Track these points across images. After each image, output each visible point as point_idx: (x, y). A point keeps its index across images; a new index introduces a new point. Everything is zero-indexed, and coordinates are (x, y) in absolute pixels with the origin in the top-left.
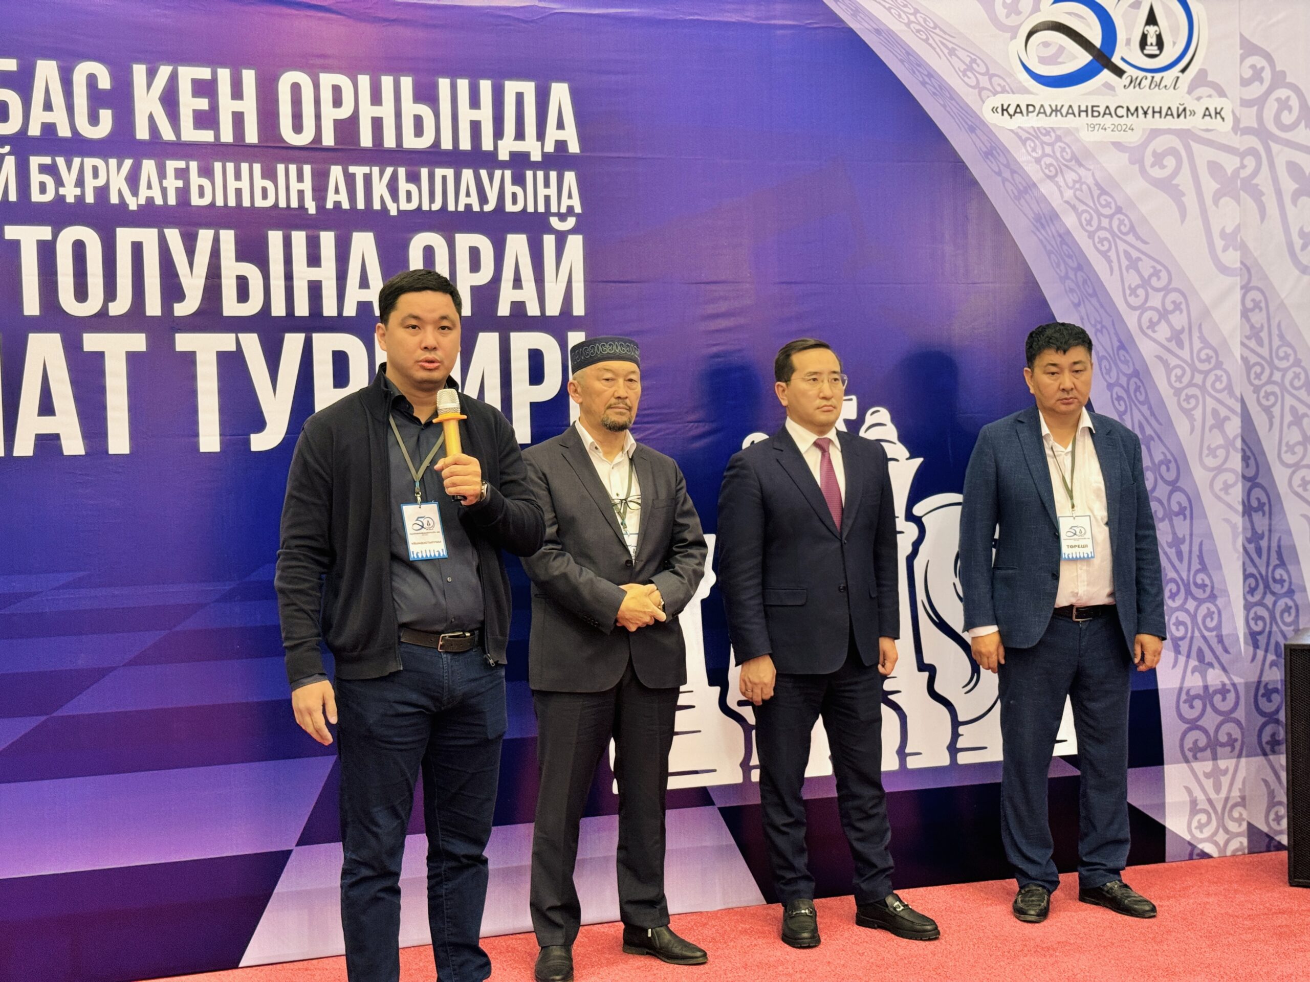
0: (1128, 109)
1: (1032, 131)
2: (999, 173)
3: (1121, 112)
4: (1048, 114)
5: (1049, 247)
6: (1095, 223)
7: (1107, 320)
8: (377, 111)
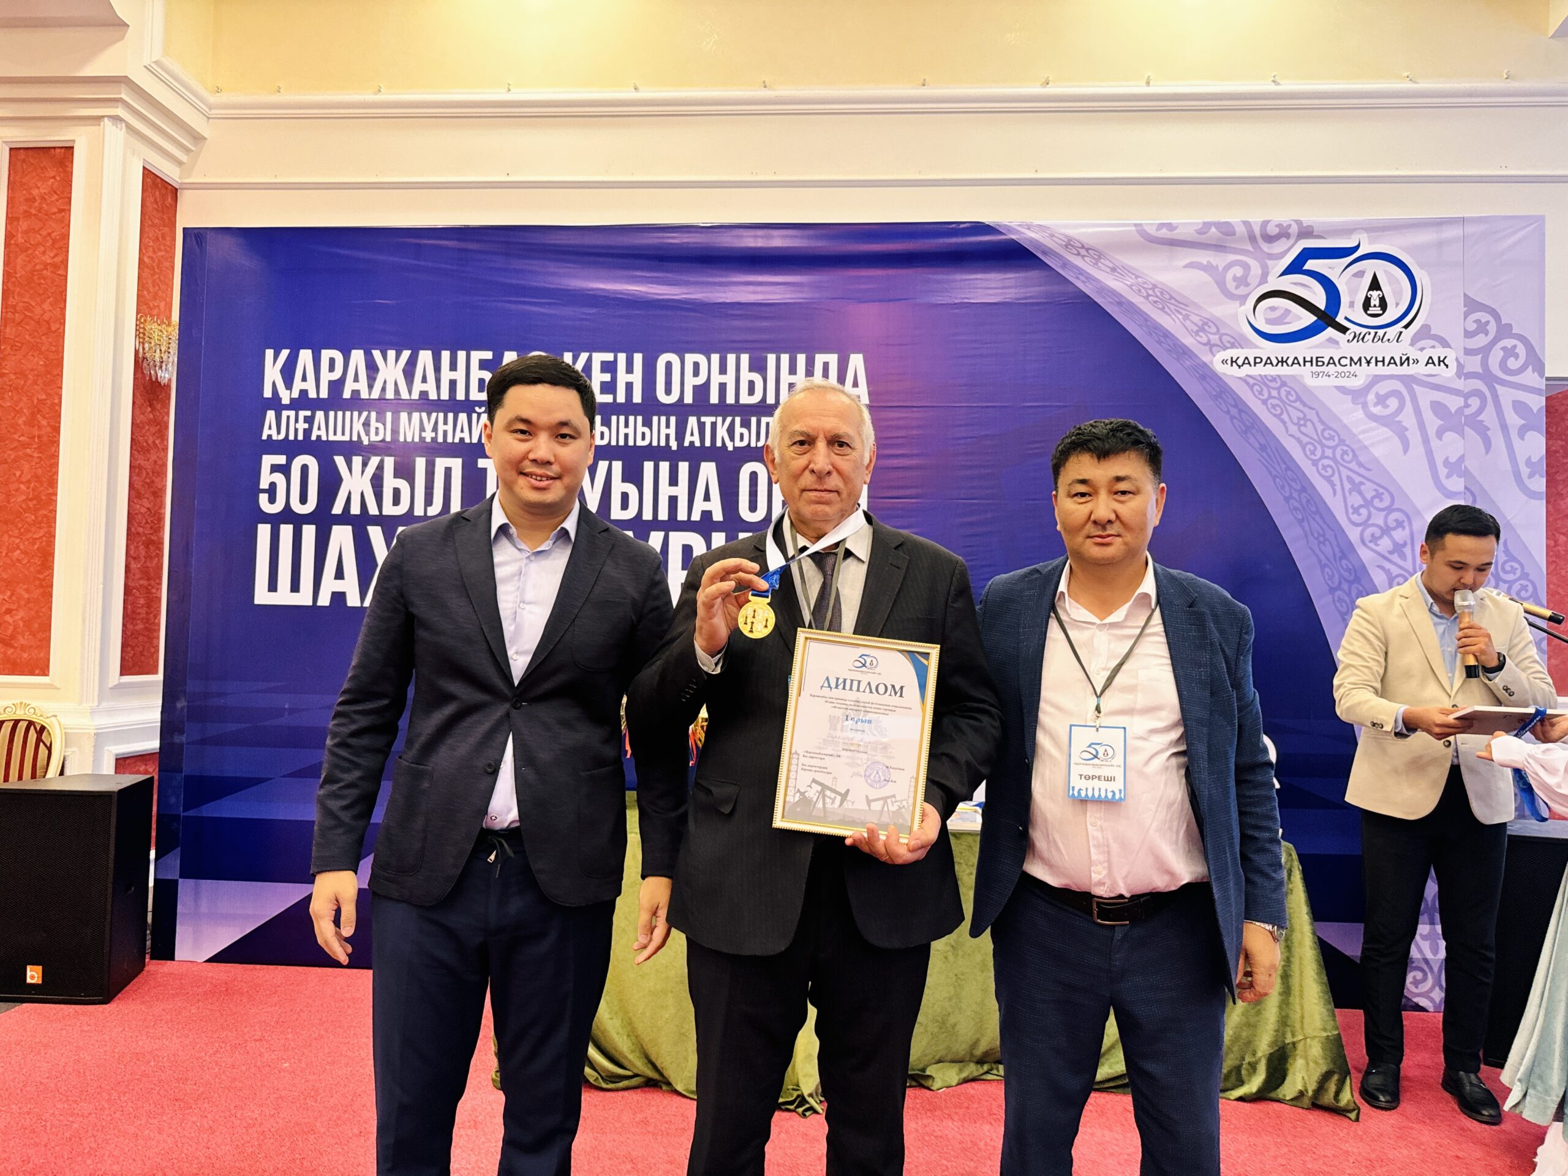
0: (1351, 359)
1: (1259, 378)
2: (1228, 412)
3: (1343, 362)
4: (1275, 364)
5: (1274, 473)
6: (1319, 453)
7: (1329, 534)
8: (723, 379)
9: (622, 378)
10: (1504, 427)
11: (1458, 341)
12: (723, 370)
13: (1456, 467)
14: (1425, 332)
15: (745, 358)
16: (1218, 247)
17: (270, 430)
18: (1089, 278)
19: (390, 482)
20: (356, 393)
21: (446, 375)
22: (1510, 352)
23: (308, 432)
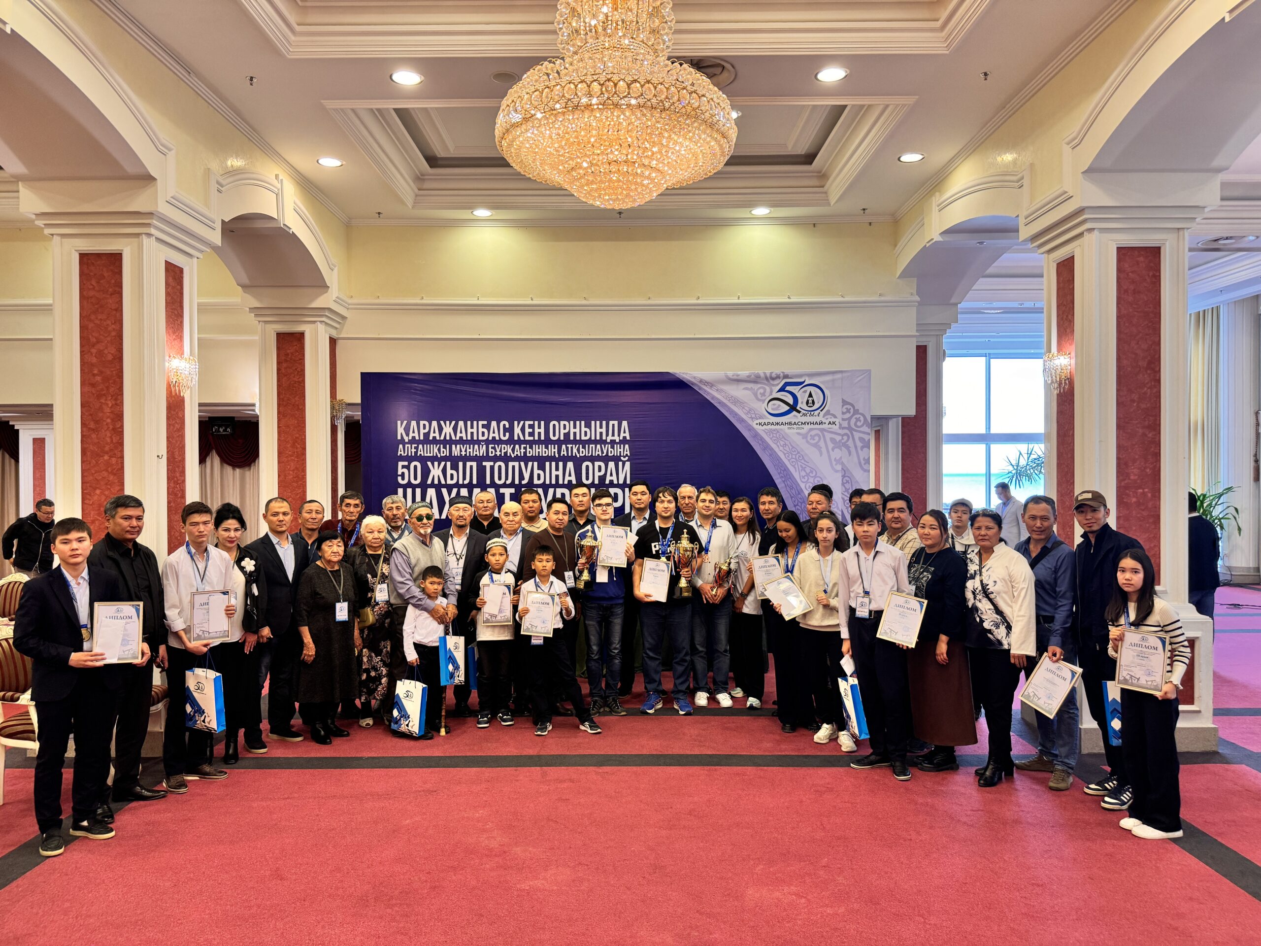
0: (802, 422)
1: (769, 430)
2: (758, 442)
3: (799, 423)
4: (774, 425)
6: (790, 457)
7: (794, 486)
8: (575, 430)
9: (537, 430)
10: (856, 447)
11: (839, 416)
12: (575, 427)
13: (839, 461)
14: (828, 412)
15: (583, 423)
16: (755, 382)
17: (401, 452)
18: (708, 393)
19: (449, 471)
20: (434, 437)
21: (469, 430)
22: (858, 420)
23: (416, 453)
